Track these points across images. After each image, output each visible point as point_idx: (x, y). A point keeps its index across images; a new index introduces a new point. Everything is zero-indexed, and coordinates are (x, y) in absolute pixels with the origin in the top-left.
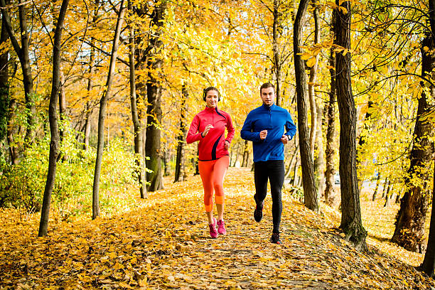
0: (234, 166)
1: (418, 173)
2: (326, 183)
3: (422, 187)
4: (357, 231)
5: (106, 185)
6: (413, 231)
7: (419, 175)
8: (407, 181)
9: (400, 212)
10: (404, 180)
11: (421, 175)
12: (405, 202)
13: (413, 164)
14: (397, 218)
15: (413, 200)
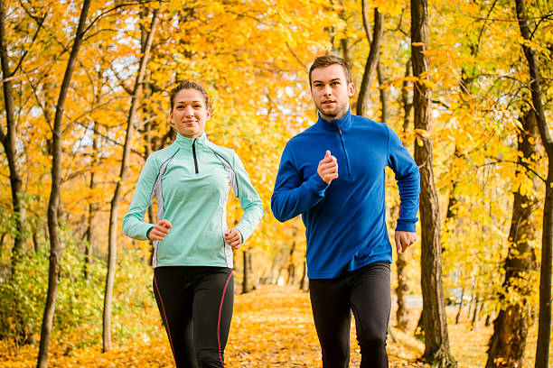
0: (277, 283)
1: (515, 287)
2: (398, 302)
3: (521, 305)
4: (444, 361)
5: (120, 309)
6: (511, 360)
7: (517, 289)
8: (502, 297)
9: (493, 338)
10: (497, 297)
11: (520, 289)
12: (499, 323)
13: (508, 275)
14: (490, 345)
15: (510, 321)
